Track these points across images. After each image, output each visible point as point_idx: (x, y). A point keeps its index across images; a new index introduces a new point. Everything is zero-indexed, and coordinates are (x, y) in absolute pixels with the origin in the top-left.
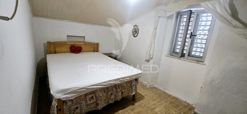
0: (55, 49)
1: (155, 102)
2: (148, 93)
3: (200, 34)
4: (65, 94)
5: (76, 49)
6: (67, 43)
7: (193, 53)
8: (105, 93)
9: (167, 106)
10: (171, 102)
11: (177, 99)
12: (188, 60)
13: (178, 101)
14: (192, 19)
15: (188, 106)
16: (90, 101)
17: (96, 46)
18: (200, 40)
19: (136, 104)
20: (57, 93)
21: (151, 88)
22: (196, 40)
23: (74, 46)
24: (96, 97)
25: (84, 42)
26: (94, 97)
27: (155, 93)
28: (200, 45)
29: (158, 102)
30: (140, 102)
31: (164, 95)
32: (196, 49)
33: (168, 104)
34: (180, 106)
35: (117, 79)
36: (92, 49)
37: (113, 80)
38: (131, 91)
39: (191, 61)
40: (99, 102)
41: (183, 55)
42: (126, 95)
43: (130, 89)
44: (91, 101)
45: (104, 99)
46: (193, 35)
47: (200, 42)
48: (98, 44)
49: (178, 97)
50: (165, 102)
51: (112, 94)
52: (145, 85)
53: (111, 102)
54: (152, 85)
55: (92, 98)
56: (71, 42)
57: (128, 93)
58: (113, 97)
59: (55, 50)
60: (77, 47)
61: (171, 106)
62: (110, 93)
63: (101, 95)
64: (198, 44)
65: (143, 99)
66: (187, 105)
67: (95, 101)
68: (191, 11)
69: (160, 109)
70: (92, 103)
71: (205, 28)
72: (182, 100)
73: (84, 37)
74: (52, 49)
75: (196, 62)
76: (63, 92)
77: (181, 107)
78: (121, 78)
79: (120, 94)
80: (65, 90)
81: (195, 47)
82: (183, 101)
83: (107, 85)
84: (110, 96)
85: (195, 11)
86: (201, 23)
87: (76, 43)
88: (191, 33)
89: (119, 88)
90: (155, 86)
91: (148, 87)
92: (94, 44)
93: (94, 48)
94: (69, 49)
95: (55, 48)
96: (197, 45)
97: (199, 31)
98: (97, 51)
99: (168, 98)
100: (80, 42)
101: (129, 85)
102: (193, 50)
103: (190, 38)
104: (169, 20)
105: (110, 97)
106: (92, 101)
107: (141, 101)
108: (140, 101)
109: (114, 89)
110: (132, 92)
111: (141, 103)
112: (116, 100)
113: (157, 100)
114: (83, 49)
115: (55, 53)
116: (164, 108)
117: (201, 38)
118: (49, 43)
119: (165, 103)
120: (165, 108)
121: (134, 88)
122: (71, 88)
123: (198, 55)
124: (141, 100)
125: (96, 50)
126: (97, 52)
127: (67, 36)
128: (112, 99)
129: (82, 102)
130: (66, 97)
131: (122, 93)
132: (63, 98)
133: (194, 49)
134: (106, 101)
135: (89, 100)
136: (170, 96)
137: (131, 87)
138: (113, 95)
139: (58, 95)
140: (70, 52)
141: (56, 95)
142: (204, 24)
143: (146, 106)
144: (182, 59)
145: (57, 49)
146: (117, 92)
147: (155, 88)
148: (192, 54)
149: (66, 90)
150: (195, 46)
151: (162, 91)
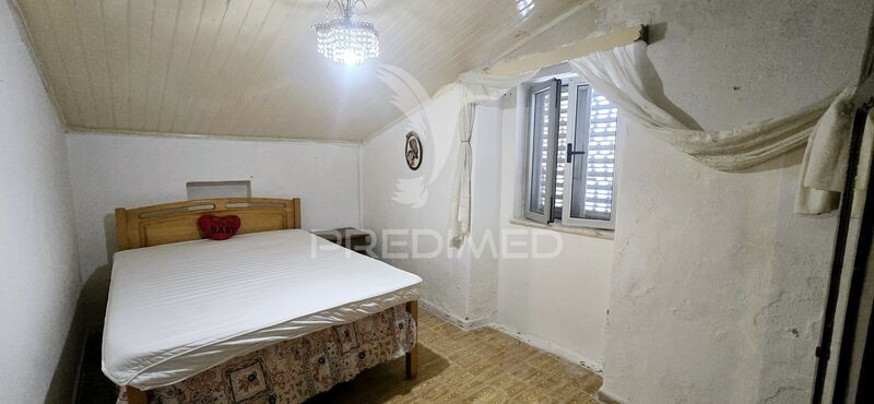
0: (145, 233)
1: (481, 377)
2: (463, 349)
3: (598, 148)
4: (147, 371)
5: (218, 226)
6: (190, 209)
7: (588, 206)
8: (296, 359)
9: (520, 383)
10: (533, 369)
11: (553, 360)
12: (573, 230)
13: (556, 364)
14: (564, 105)
15: (586, 377)
16: (246, 390)
17: (289, 210)
18: (602, 165)
19: (415, 390)
20: (121, 371)
21: (476, 332)
22: (589, 165)
23: (211, 217)
24: (265, 375)
25: (249, 200)
26: (258, 377)
27: (484, 347)
28: (602, 178)
29: (492, 375)
30: (430, 380)
31: (515, 349)
32: (596, 193)
33: (520, 380)
34: (559, 382)
35: (332, 311)
36: (278, 220)
37: (317, 314)
38: (391, 347)
39: (580, 231)
40: (277, 390)
41: (555, 215)
42: (377, 362)
43: (387, 339)
44: (250, 390)
45: (297, 381)
46: (575, 153)
47: (602, 170)
48: (295, 203)
49: (559, 354)
50: (515, 374)
51: (322, 361)
52: (456, 325)
53: (320, 388)
54: (479, 323)
55: (252, 378)
56: (201, 204)
57: (383, 353)
58: (325, 370)
59: (146, 237)
60: (223, 218)
61: (531, 383)
62: (314, 360)
63: (281, 366)
64: (598, 178)
65: (441, 371)
66: (582, 374)
67: (264, 387)
68: (559, 82)
69: (492, 397)
70: (252, 397)
71: (609, 126)
72: (572, 360)
73: (247, 183)
74: (135, 234)
75: (593, 232)
76: (139, 363)
77: (564, 382)
78: (345, 306)
79: (353, 358)
80: (150, 357)
81: (591, 187)
82: (571, 364)
83: (296, 332)
84: (317, 370)
85: (571, 79)
86: (597, 114)
87: (220, 207)
88: (570, 145)
89: (350, 340)
90: (491, 325)
91: (465, 330)
92: (282, 204)
93: (284, 216)
94: (194, 229)
95: (145, 229)
96: (595, 180)
97: (595, 139)
98: (296, 225)
99: (526, 361)
100: (230, 201)
101: (383, 326)
102: (587, 196)
103: (569, 161)
104: (505, 111)
105: (318, 373)
106: (253, 390)
107: (434, 379)
108: (431, 377)
109: (329, 345)
110: (396, 349)
111: (432, 386)
112: (340, 380)
113: (489, 370)
114: (243, 225)
115: (146, 246)
116: (506, 394)
117: (602, 157)
118: (124, 215)
119: (513, 377)
120: (510, 392)
121: (402, 336)
122: (167, 351)
123: (603, 210)
124: (435, 375)
125: (290, 222)
126: (295, 228)
127: (189, 184)
128: (324, 378)
129: (216, 394)
130: (152, 379)
131: (362, 355)
132: (144, 384)
133: (589, 194)
134: (304, 387)
135: (241, 388)
136: (535, 351)
137: (391, 331)
138: (327, 364)
139: (125, 374)
140: (198, 236)
141: (119, 374)
142: (605, 116)
143: (447, 392)
144: (556, 228)
145: (153, 232)
146: (343, 354)
147: (490, 330)
148: (587, 208)
149: (152, 357)
150: (589, 183)
151: (509, 338)
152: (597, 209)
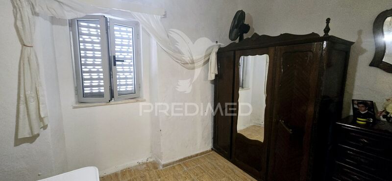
152: (128, 89)
